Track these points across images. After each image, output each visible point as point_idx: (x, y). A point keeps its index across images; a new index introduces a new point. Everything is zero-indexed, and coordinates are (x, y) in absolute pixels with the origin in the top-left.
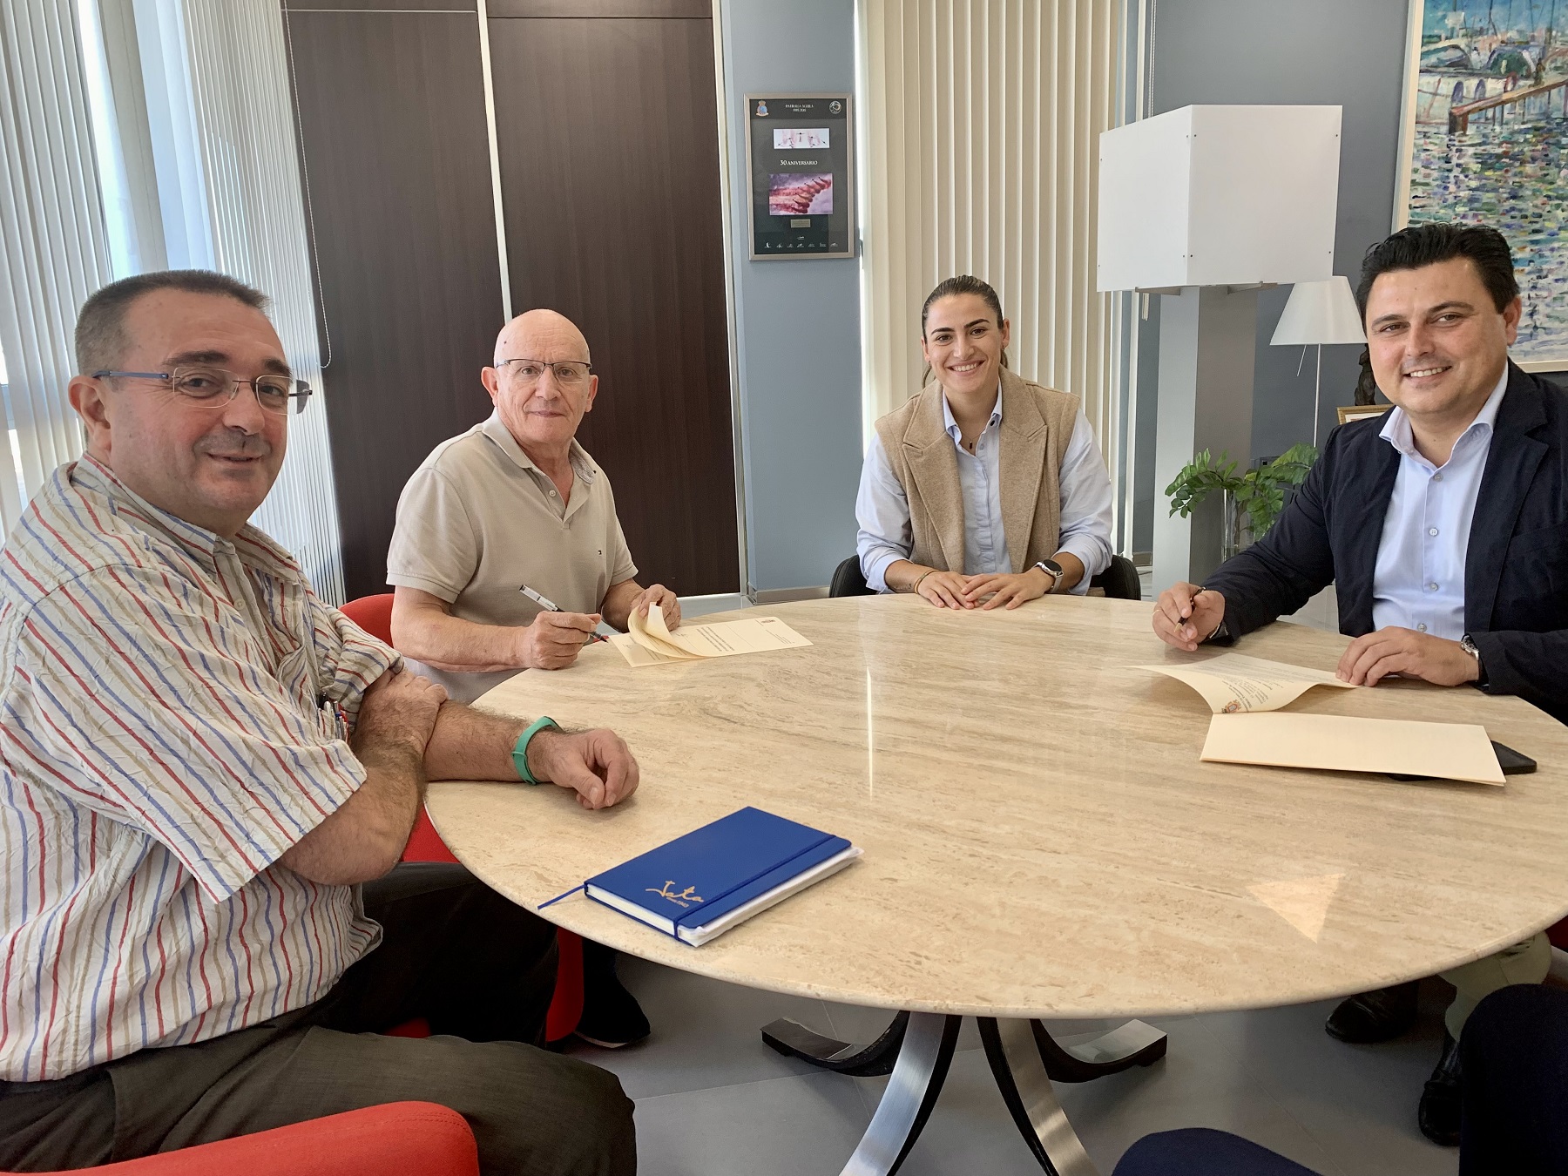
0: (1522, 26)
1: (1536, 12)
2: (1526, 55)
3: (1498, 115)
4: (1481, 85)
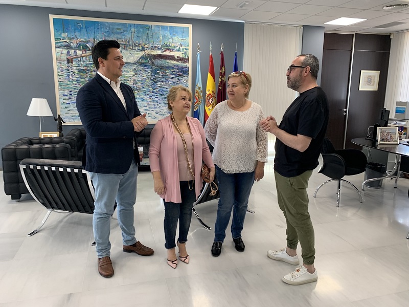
0: (85, 38)
1: (89, 35)
2: (87, 45)
3: (82, 59)
4: (75, 51)
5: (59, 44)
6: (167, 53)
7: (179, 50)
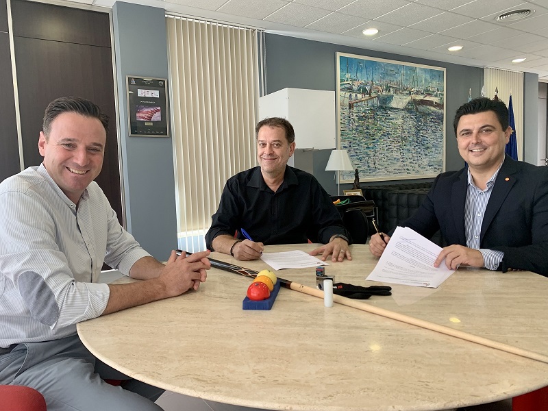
0: (365, 79)
1: (368, 76)
2: (367, 88)
3: (361, 104)
4: (356, 95)
5: (343, 87)
6: (428, 98)
7: (436, 96)
